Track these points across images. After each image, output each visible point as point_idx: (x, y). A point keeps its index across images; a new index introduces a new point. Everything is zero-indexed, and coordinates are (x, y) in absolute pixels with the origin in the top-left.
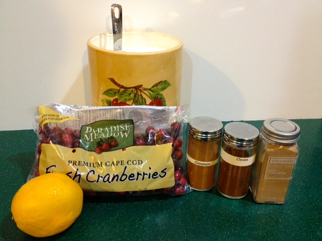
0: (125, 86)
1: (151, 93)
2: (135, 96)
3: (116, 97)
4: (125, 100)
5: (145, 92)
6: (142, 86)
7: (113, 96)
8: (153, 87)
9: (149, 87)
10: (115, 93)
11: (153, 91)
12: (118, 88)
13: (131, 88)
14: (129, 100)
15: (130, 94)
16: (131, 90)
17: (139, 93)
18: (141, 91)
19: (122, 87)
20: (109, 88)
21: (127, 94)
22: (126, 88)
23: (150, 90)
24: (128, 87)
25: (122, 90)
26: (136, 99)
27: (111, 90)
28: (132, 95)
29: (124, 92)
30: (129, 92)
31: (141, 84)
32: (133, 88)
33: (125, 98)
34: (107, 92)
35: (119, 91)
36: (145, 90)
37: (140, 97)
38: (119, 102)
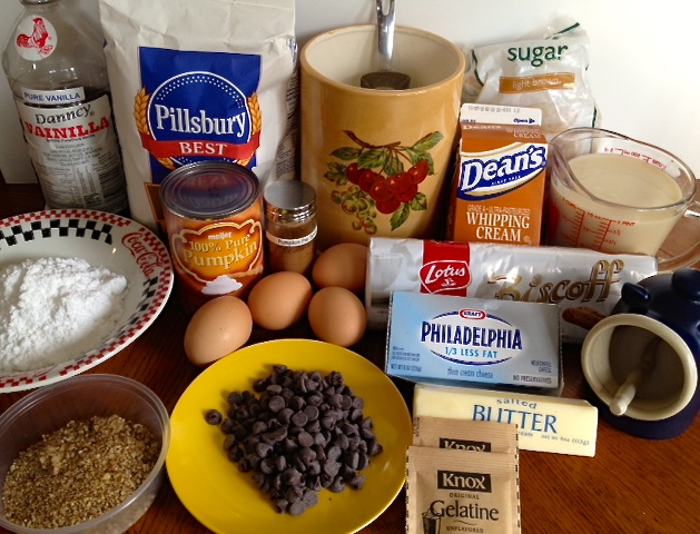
0: (371, 143)
1: (413, 153)
2: (387, 159)
3: (355, 161)
4: (370, 165)
5: (404, 152)
6: (399, 143)
7: (349, 159)
8: (416, 144)
9: (411, 146)
10: (355, 154)
11: (416, 151)
12: (360, 147)
13: (381, 147)
14: (377, 165)
15: (379, 157)
16: (381, 150)
17: (394, 155)
18: (397, 151)
19: (367, 145)
20: (344, 146)
21: (373, 157)
22: (373, 148)
23: (412, 149)
24: (376, 145)
25: (366, 150)
26: (388, 163)
27: (346, 149)
28: (382, 159)
29: (369, 153)
30: (378, 154)
31: (398, 140)
32: (385, 147)
33: (370, 162)
36: (404, 149)
37: (394, 161)
38: (358, 169)
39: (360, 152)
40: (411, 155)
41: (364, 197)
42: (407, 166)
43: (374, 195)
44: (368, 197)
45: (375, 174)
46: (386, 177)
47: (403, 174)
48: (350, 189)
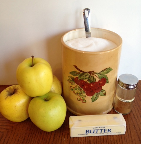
4: (83, 78)
5: (96, 75)
6: (94, 71)
7: (75, 76)
8: (101, 72)
9: (99, 72)
10: (77, 74)
11: (101, 74)
12: (79, 72)
13: (87, 72)
14: (86, 79)
15: (86, 76)
16: (87, 73)
18: (93, 74)
19: (82, 71)
21: (84, 75)
22: (84, 72)
24: (85, 71)
25: (81, 73)
26: (90, 78)
27: (74, 72)
32: (88, 72)
34: (72, 73)
36: (96, 73)
37: (92, 77)
38: (79, 79)
39: (79, 73)
40: (99, 76)
41: (81, 89)
42: (97, 80)
43: (85, 89)
44: (83, 90)
45: (85, 82)
46: (89, 83)
47: (96, 82)
48: (76, 86)
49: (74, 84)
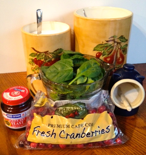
0: (40, 51)
1: (53, 55)
2: (45, 57)
3: (36, 57)
5: (50, 54)
6: (48, 51)
7: (34, 57)
8: (54, 52)
9: (52, 52)
10: (35, 55)
11: (54, 54)
12: (36, 53)
13: (42, 52)
14: (42, 58)
15: (42, 56)
17: (47, 55)
19: (38, 52)
20: (32, 53)
21: (41, 56)
23: (53, 53)
25: (38, 53)
26: (46, 58)
27: (33, 53)
28: (44, 56)
29: (39, 54)
30: (42, 55)
31: (47, 50)
32: (44, 52)
33: (40, 58)
34: (31, 55)
35: (37, 54)
37: (47, 57)
38: (37, 60)
47: (52, 61)
48: (36, 66)
49: (34, 65)
